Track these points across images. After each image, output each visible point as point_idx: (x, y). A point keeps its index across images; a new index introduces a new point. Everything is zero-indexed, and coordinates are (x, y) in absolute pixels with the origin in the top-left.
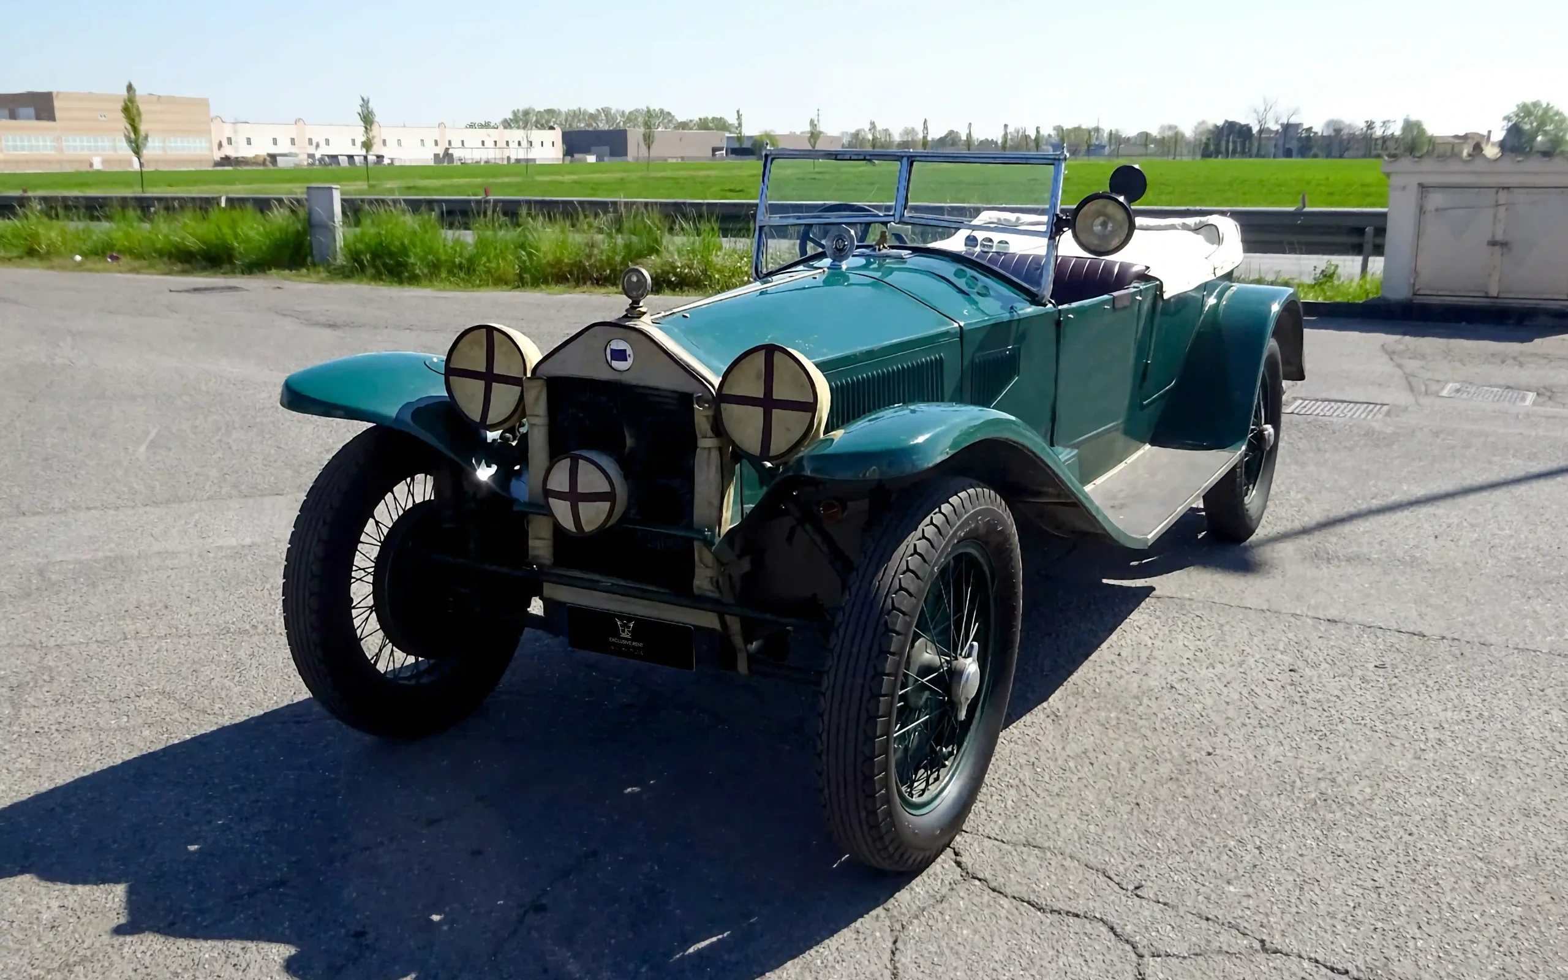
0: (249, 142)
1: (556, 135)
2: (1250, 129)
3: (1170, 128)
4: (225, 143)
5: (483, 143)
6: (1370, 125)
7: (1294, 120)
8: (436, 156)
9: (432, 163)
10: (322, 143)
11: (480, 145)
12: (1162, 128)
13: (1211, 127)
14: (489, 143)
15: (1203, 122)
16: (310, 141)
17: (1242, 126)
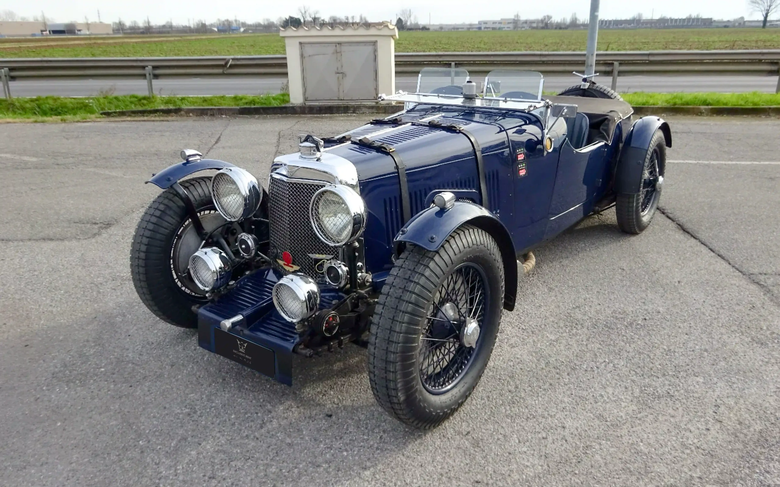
2: (300, 20)
3: (267, 20)
6: (347, 19)
7: (317, 16)
12: (264, 20)
13: (284, 19)
15: (280, 18)
17: (296, 19)
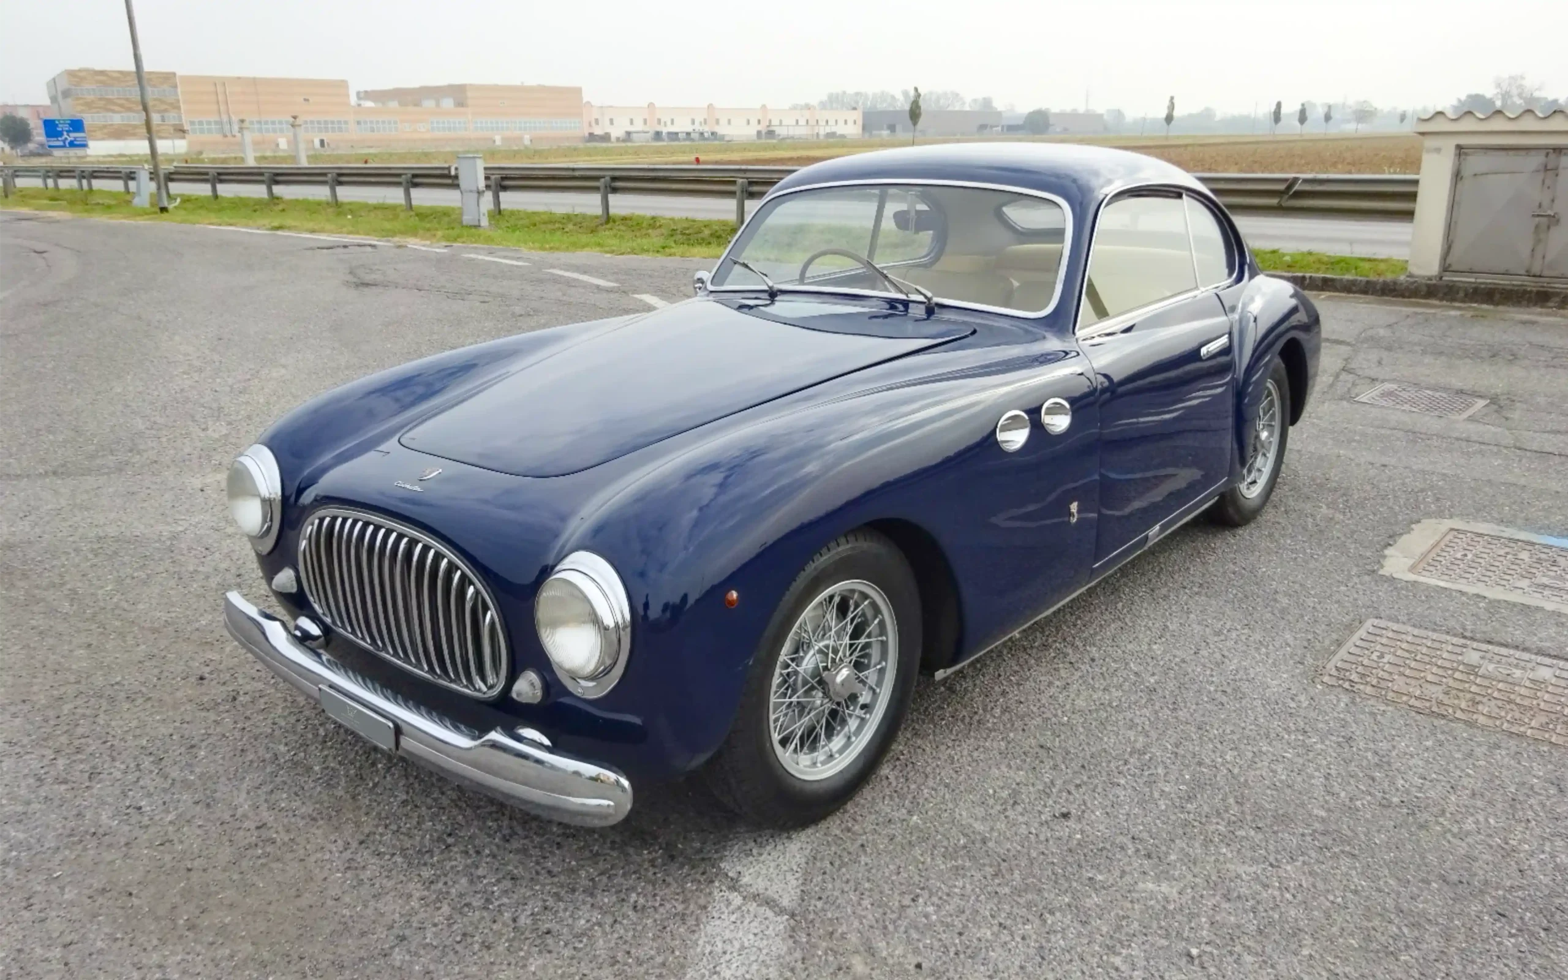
0: (611, 121)
1: (857, 116)
4: (593, 123)
5: (797, 121)
8: (759, 133)
9: (755, 137)
10: (669, 123)
11: (794, 123)
14: (802, 122)
16: (659, 121)
